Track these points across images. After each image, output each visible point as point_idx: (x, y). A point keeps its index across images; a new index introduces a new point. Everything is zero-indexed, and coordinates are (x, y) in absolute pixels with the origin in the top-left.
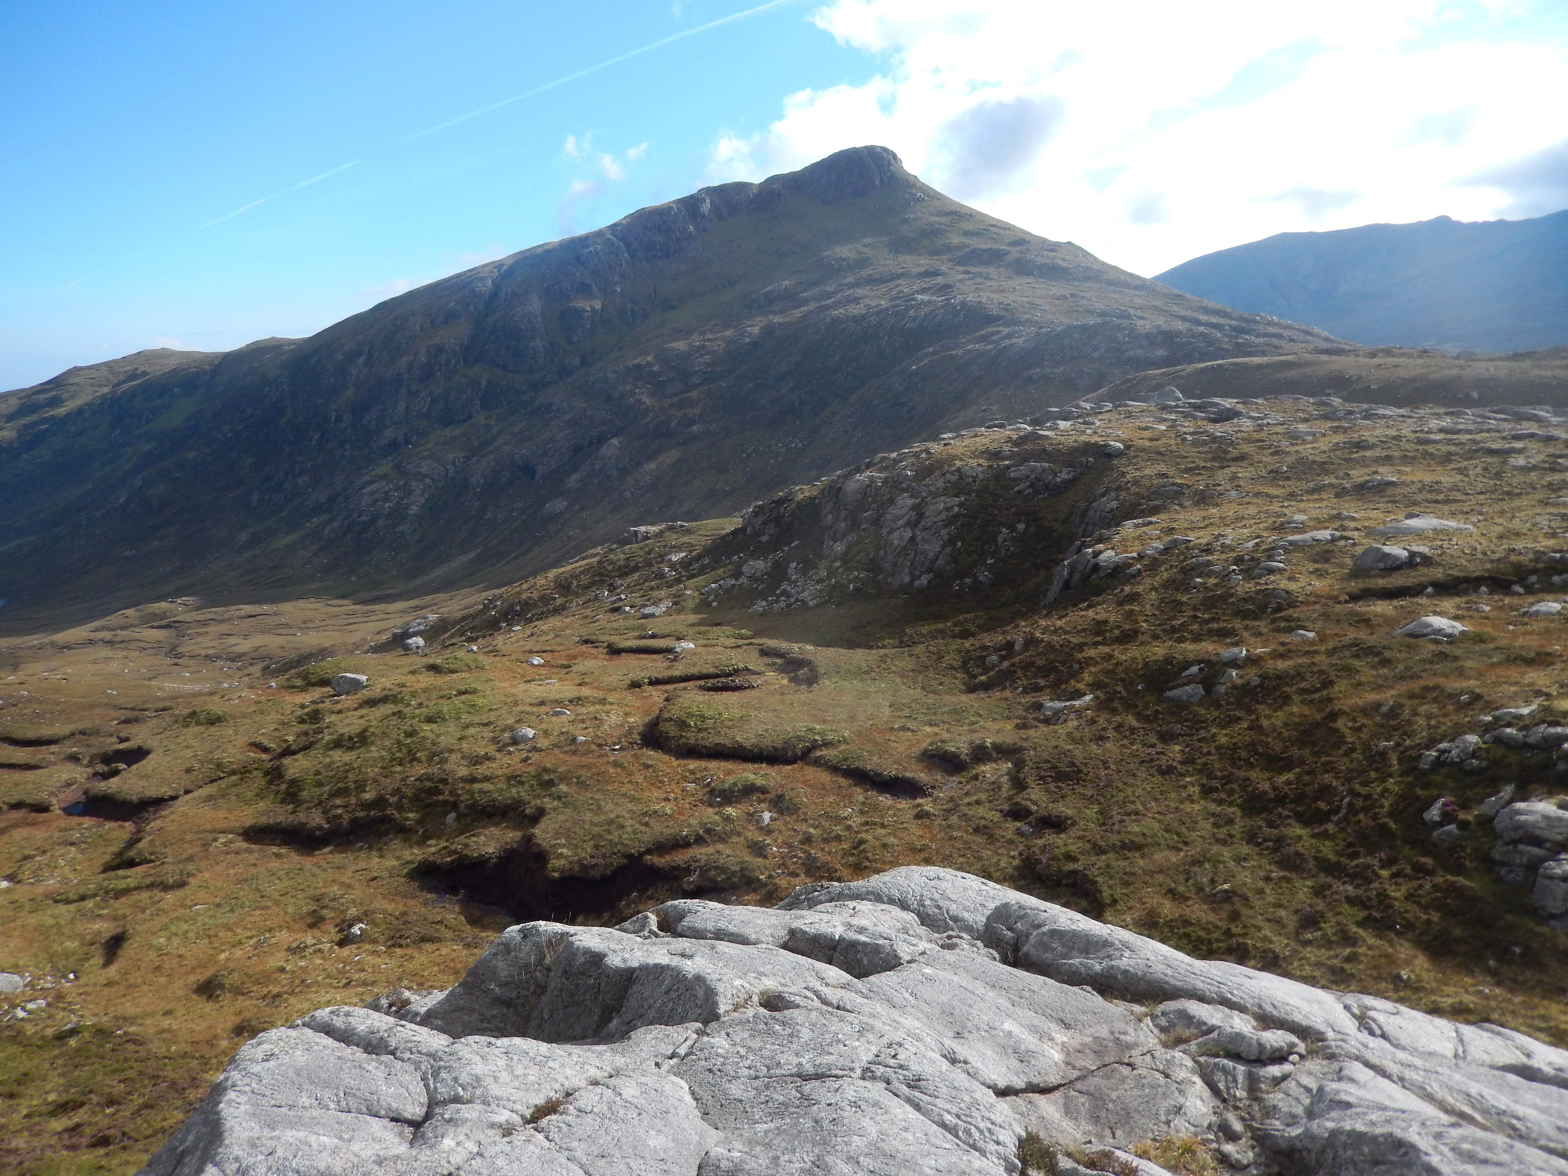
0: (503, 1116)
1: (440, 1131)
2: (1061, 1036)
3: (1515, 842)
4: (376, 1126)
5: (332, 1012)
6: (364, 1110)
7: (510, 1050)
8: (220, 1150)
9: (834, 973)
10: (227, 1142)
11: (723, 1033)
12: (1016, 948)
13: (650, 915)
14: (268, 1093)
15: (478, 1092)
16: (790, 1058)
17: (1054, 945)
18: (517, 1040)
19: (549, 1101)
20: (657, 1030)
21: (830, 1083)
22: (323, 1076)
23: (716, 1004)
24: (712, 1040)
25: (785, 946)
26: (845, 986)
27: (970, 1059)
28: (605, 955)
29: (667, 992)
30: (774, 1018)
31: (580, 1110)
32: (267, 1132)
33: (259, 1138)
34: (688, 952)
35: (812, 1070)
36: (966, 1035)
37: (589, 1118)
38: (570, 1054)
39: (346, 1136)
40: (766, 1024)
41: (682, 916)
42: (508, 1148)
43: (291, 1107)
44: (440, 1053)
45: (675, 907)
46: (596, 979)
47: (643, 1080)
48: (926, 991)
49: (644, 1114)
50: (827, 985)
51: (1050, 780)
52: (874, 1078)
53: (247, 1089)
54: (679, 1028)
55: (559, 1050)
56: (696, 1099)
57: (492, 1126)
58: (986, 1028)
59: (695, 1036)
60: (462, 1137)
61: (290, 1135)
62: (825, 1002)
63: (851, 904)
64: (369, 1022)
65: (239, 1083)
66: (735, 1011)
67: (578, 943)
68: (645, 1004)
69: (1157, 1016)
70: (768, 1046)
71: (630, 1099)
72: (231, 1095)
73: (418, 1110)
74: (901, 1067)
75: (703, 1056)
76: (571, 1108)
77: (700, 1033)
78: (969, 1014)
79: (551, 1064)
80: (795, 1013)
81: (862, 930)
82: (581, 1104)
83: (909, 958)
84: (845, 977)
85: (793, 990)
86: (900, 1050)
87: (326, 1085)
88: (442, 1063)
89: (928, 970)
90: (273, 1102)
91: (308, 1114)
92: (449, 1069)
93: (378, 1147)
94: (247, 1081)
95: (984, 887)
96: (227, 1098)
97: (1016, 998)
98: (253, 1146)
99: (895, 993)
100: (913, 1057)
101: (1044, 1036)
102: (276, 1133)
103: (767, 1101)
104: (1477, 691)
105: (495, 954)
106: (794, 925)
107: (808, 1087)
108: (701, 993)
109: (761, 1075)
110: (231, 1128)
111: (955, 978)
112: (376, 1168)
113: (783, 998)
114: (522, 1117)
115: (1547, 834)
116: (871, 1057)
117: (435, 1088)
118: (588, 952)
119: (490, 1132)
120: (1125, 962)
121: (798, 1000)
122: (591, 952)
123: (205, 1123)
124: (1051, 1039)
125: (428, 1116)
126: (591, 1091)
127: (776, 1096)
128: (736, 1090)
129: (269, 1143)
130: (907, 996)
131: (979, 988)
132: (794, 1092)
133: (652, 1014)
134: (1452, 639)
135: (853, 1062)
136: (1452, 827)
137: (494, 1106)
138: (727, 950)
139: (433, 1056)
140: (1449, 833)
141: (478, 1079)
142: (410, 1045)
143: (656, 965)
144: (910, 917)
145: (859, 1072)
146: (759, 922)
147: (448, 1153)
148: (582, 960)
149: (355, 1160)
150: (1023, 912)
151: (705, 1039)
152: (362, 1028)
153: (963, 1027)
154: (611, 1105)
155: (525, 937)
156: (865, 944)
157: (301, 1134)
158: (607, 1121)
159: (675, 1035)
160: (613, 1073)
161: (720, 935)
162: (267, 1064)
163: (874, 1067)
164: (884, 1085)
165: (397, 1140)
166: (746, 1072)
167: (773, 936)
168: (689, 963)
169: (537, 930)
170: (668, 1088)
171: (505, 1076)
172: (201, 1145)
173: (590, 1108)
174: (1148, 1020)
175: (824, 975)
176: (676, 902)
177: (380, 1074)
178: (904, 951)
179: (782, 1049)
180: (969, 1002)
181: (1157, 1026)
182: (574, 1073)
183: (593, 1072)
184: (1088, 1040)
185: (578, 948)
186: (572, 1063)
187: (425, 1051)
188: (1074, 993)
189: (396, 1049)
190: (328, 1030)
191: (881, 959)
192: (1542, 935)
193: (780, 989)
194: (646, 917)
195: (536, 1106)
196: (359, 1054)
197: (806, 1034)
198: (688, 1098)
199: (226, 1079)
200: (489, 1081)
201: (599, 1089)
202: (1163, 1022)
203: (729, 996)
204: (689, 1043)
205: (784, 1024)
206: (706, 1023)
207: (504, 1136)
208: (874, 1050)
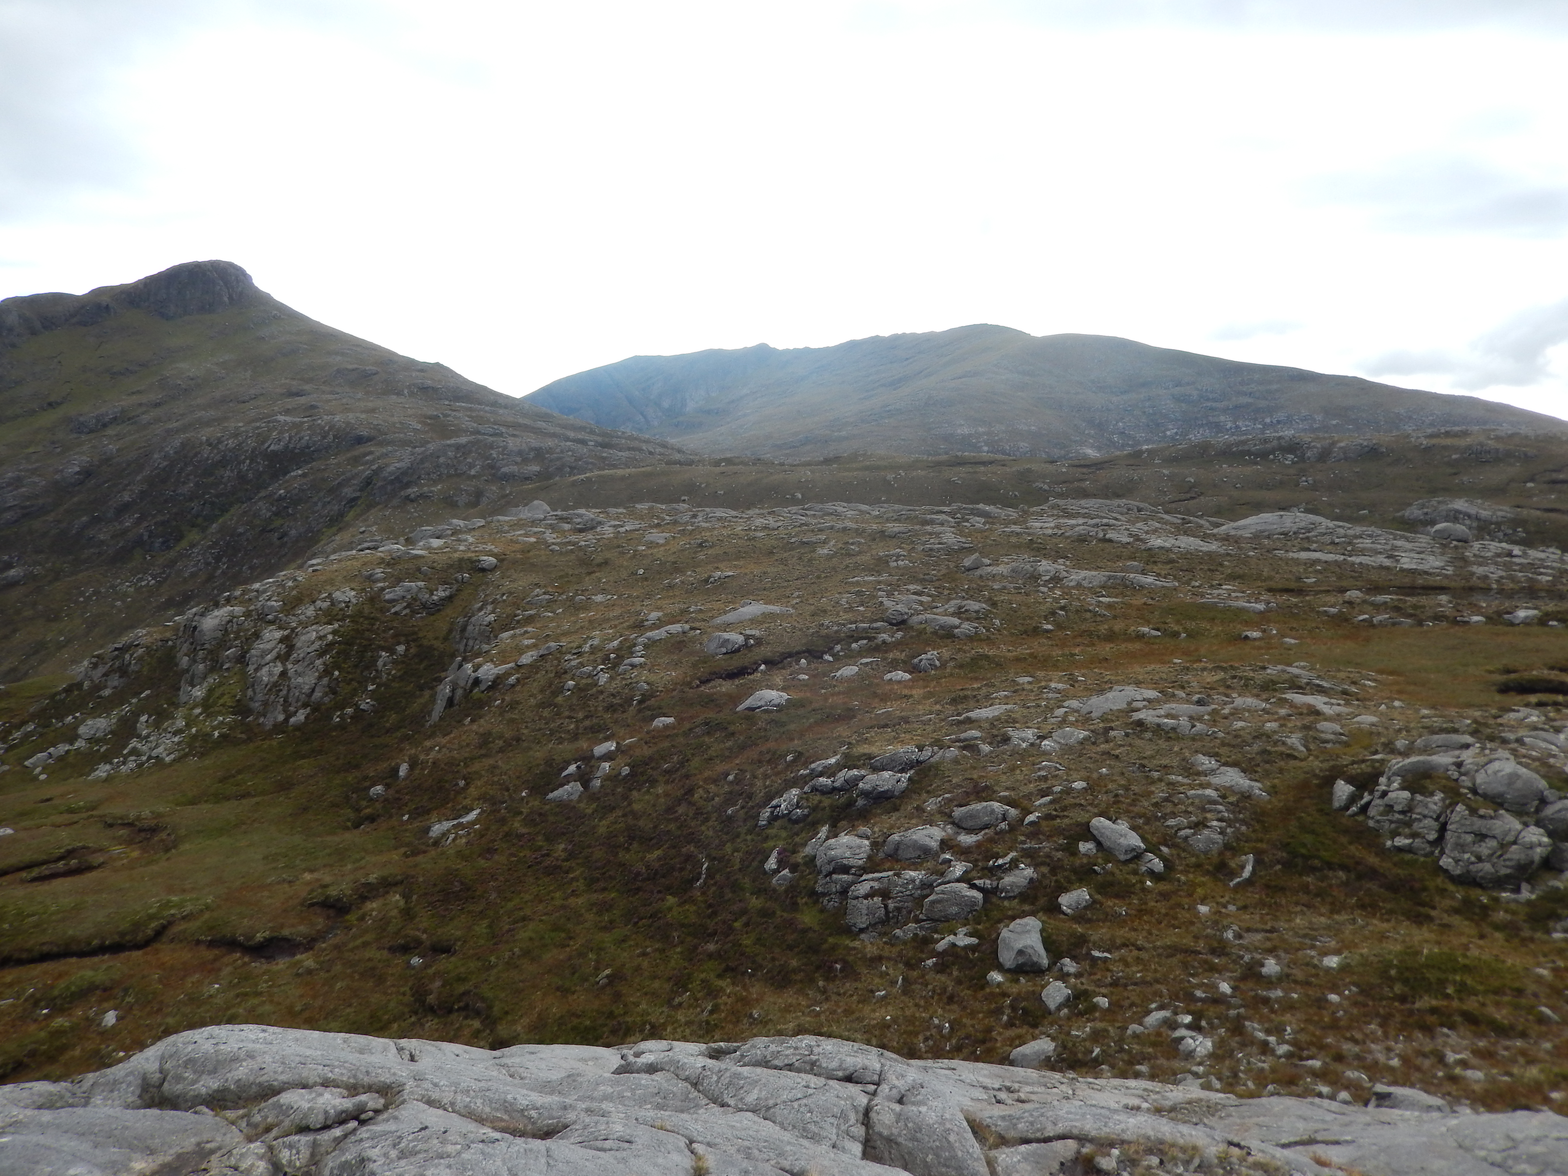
2: (141, 1164)
3: (830, 874)
51: (439, 904)
69: (252, 1116)
89: (7, 1139)
97: (103, 1140)
101: (121, 1169)
104: (799, 749)
111: (37, 1138)
115: (852, 862)
131: (63, 1141)
134: (780, 708)
136: (786, 872)
140: (784, 878)
174: (241, 1122)
181: (249, 1125)
184: (169, 1159)
192: (854, 948)
202: (257, 1118)
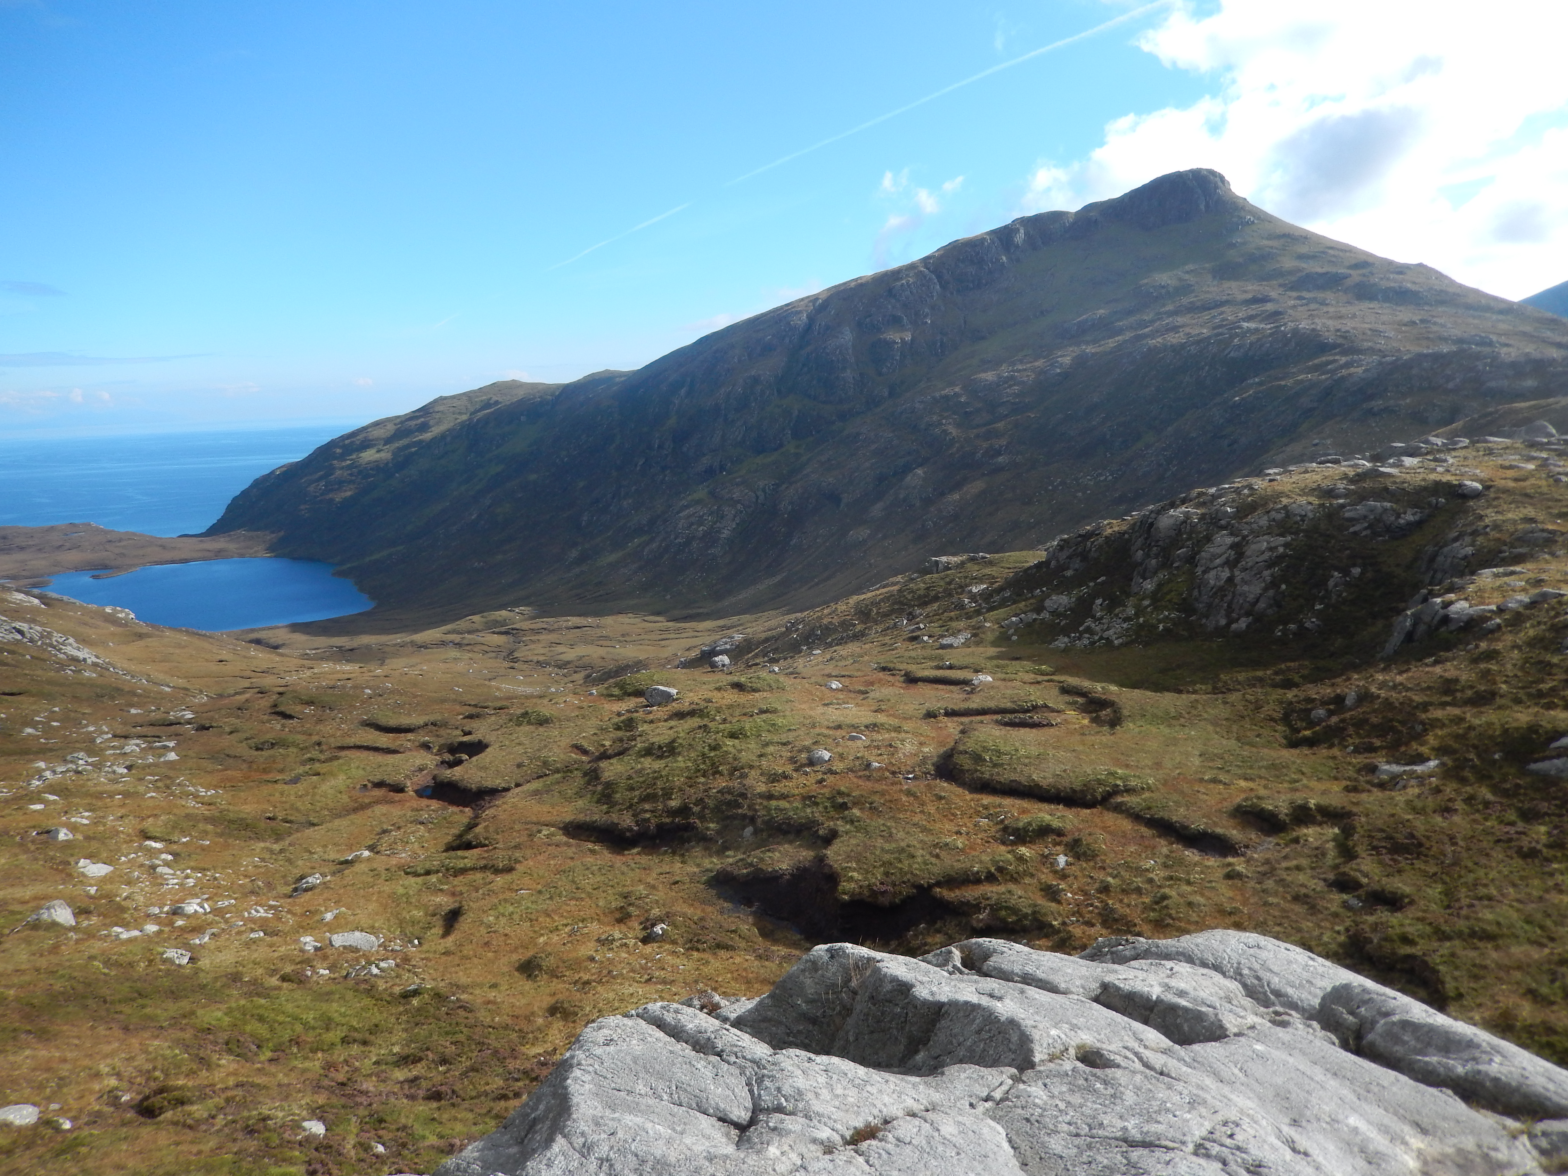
0: (824, 1133)
1: (765, 1138)
2: (1417, 1142)
4: (706, 1123)
5: (663, 1007)
6: (694, 1105)
7: (829, 1067)
8: (569, 1123)
9: (1152, 1035)
10: (574, 1116)
11: (1040, 1083)
12: (1359, 1035)
13: (954, 949)
14: (609, 1076)
15: (801, 1105)
16: (1114, 1120)
17: (1406, 1038)
18: (835, 1060)
19: (868, 1125)
20: (971, 1070)
21: (1158, 1153)
22: (657, 1067)
23: (1031, 1051)
24: (1029, 1089)
25: (1096, 1000)
26: (1164, 1052)
27: (1310, 1151)
28: (912, 986)
29: (979, 1032)
30: (1094, 1075)
31: (898, 1140)
32: (608, 1112)
33: (602, 1117)
34: (997, 993)
35: (1138, 1137)
36: (1304, 1123)
37: (908, 1149)
38: (887, 1081)
39: (679, 1129)
40: (1086, 1080)
41: (987, 955)
42: (830, 1166)
43: (630, 1092)
44: (763, 1062)
45: (980, 945)
46: (903, 1008)
47: (960, 1119)
48: (1256, 1069)
49: (963, 1155)
50: (1146, 1047)
51: (1384, 851)
52: (1208, 1156)
53: (591, 1069)
54: (994, 1071)
55: (876, 1076)
56: (1013, 1147)
57: (814, 1141)
58: (1328, 1119)
59: (1010, 1082)
60: (786, 1148)
61: (630, 1119)
62: (1147, 1065)
63: (1169, 964)
64: (697, 1021)
65: (583, 1062)
66: (1050, 1061)
67: (885, 970)
68: (954, 1041)
69: (1536, 1136)
70: (1089, 1104)
71: (949, 1137)
72: (577, 1073)
73: (743, 1114)
74: (1238, 1148)
75: (1019, 1104)
76: (890, 1136)
77: (1016, 1080)
78: (1308, 1101)
79: (869, 1088)
80: (1118, 1073)
81: (1182, 994)
82: (900, 1133)
83: (1235, 1030)
84: (1165, 1042)
85: (1111, 1048)
86: (1237, 1130)
87: (660, 1076)
88: (765, 1072)
89: (1259, 1047)
90: (613, 1085)
91: (644, 1101)
92: (772, 1078)
93: (707, 1144)
94: (590, 1061)
95: (1311, 963)
96: (573, 1075)
97: (1362, 1092)
98: (597, 1124)
99: (1223, 1067)
100: (1252, 1140)
101: (1395, 1138)
102: (617, 1115)
103: (1090, 1163)
105: (803, 971)
106: (1107, 979)
107: (1136, 1154)
108: (1015, 1038)
109: (1083, 1133)
110: (578, 1104)
111: (1291, 1060)
112: (707, 1164)
113: (1102, 1055)
114: (842, 1137)
116: (1204, 1133)
117: (759, 1095)
118: (895, 980)
119: (813, 1147)
120: (1495, 1068)
121: (1118, 1059)
122: (898, 980)
123: (554, 1095)
124: (1405, 1143)
125: (753, 1122)
126: (909, 1122)
127: (1099, 1158)
128: (1056, 1144)
129: (610, 1123)
130: (1236, 1071)
131: (1319, 1074)
132: (1119, 1157)
133: (962, 1053)
135: (1184, 1135)
137: (815, 1122)
138: (1037, 996)
139: (756, 1062)
141: (800, 1093)
142: (735, 1049)
143: (966, 1003)
144: (1234, 986)
145: (1191, 1147)
146: (1069, 971)
147: (775, 1160)
148: (889, 987)
149: (688, 1153)
150: (1367, 997)
151: (1021, 1086)
152: (691, 1026)
153: (1302, 1115)
154: (929, 1139)
155: (832, 957)
156: (1186, 1010)
157: (639, 1120)
158: (926, 1155)
159: (990, 1078)
160: (930, 1107)
161: (1028, 980)
162: (607, 1048)
163: (1208, 1145)
164: (1220, 1165)
165: (724, 1140)
166: (1066, 1127)
167: (1083, 987)
168: (999, 1004)
169: (844, 952)
170: (985, 1131)
171: (825, 1094)
172: (551, 1115)
173: (908, 1140)
174: (1524, 1138)
175: (1142, 1037)
176: (981, 940)
177: (708, 1073)
178: (1231, 1023)
179: (1104, 1109)
180: (1307, 1088)
181: (1536, 1147)
182: (892, 1101)
183: (910, 1103)
184: (1450, 1150)
185: (885, 975)
186: (890, 1091)
187: (749, 1057)
188: (1432, 1095)
189: (722, 1051)
190: (659, 1024)
191: (1204, 1027)
193: (1098, 1045)
194: (950, 952)
195: (855, 1128)
196: (688, 1051)
197: (1130, 1097)
198: (1006, 1145)
199: (572, 1057)
200: (810, 1096)
201: (917, 1121)
202: (1544, 1143)
203: (1045, 1045)
204: (1005, 1088)
205: (1105, 1083)
206: (1021, 1069)
207: (825, 1153)
208: (1208, 1126)
